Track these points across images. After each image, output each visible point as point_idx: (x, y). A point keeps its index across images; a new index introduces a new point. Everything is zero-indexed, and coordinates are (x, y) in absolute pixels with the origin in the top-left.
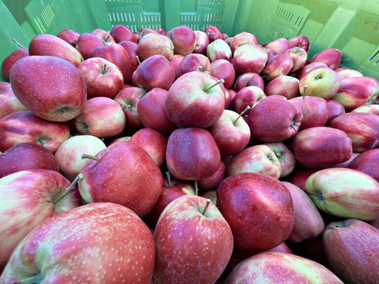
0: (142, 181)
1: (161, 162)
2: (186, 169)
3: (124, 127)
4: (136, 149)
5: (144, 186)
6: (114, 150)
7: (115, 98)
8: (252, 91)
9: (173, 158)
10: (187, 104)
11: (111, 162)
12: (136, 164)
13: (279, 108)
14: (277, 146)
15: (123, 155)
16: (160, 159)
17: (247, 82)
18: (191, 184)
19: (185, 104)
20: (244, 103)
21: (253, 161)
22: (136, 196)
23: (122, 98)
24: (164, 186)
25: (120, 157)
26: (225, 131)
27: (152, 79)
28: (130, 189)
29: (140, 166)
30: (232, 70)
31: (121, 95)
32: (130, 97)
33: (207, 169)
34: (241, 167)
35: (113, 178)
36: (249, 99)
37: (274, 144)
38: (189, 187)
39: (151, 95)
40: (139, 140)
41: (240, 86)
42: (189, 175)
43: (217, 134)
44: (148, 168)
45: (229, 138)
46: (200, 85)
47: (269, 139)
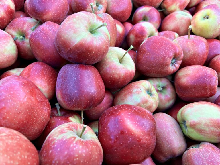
0: (30, 111)
1: (51, 94)
2: (71, 101)
3: (16, 59)
4: (25, 83)
5: (33, 114)
6: (5, 84)
7: (6, 28)
8: (144, 27)
9: (61, 91)
10: (73, 43)
11: (3, 94)
12: (25, 96)
13: (161, 47)
14: (161, 81)
15: (14, 89)
16: (51, 92)
17: (143, 15)
18: (78, 113)
19: (72, 43)
20: (137, 38)
21: (133, 94)
22: (25, 123)
23: (14, 28)
24: (52, 115)
25: (11, 91)
26: (110, 68)
27: (44, 12)
28: (20, 117)
29: (29, 99)
31: (12, 25)
32: (22, 29)
33: (91, 101)
34: (124, 99)
35: (4, 108)
36: (141, 35)
37: (159, 79)
38: (76, 117)
39: (43, 29)
40: (30, 73)
41: (137, 19)
42: (75, 106)
43: (104, 70)
44: (36, 100)
45: (114, 74)
46: (86, 27)
47: (153, 75)
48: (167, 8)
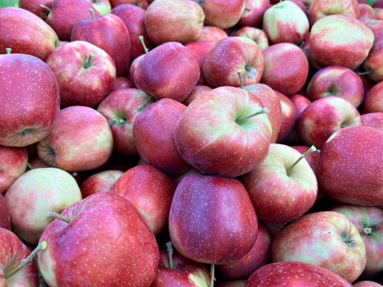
0: (126, 261)
1: (161, 225)
2: (195, 245)
4: (122, 210)
5: (129, 267)
6: (91, 211)
7: (100, 106)
8: (332, 108)
9: (178, 224)
10: (207, 141)
11: (86, 229)
12: (121, 235)
14: (370, 213)
15: (104, 220)
16: (161, 221)
17: (329, 83)
18: (206, 268)
19: (204, 142)
20: (318, 127)
21: (314, 241)
22: (115, 283)
23: (111, 107)
25: (99, 224)
26: (270, 184)
27: (161, 83)
28: (109, 272)
29: (126, 239)
30: (304, 64)
31: (109, 102)
32: (123, 108)
33: (231, 250)
34: (293, 248)
35: (85, 254)
36: (326, 122)
37: (364, 209)
38: (201, 273)
39: (156, 112)
40: (129, 186)
41: (317, 90)
42: (201, 256)
43: (257, 187)
44: (137, 241)
45: (276, 197)
47: (353, 200)
48: (376, 70)
